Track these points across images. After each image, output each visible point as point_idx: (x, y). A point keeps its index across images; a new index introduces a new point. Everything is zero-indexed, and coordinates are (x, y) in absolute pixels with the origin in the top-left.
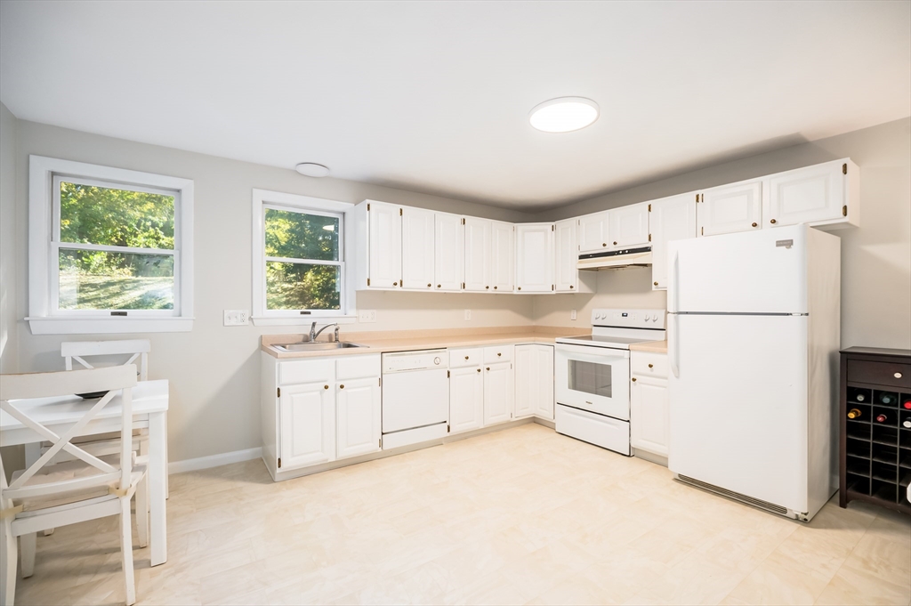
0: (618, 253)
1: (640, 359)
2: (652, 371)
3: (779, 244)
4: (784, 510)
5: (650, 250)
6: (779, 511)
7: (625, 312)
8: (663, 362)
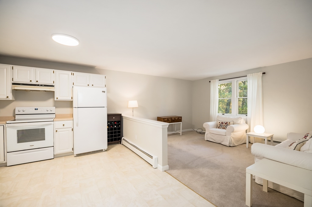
0: (38, 85)
1: (58, 124)
2: (63, 127)
3: (103, 92)
4: (102, 150)
5: (54, 87)
6: (101, 151)
7: (36, 108)
8: (68, 123)
